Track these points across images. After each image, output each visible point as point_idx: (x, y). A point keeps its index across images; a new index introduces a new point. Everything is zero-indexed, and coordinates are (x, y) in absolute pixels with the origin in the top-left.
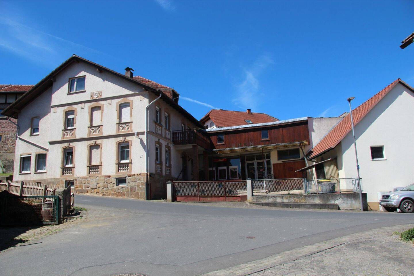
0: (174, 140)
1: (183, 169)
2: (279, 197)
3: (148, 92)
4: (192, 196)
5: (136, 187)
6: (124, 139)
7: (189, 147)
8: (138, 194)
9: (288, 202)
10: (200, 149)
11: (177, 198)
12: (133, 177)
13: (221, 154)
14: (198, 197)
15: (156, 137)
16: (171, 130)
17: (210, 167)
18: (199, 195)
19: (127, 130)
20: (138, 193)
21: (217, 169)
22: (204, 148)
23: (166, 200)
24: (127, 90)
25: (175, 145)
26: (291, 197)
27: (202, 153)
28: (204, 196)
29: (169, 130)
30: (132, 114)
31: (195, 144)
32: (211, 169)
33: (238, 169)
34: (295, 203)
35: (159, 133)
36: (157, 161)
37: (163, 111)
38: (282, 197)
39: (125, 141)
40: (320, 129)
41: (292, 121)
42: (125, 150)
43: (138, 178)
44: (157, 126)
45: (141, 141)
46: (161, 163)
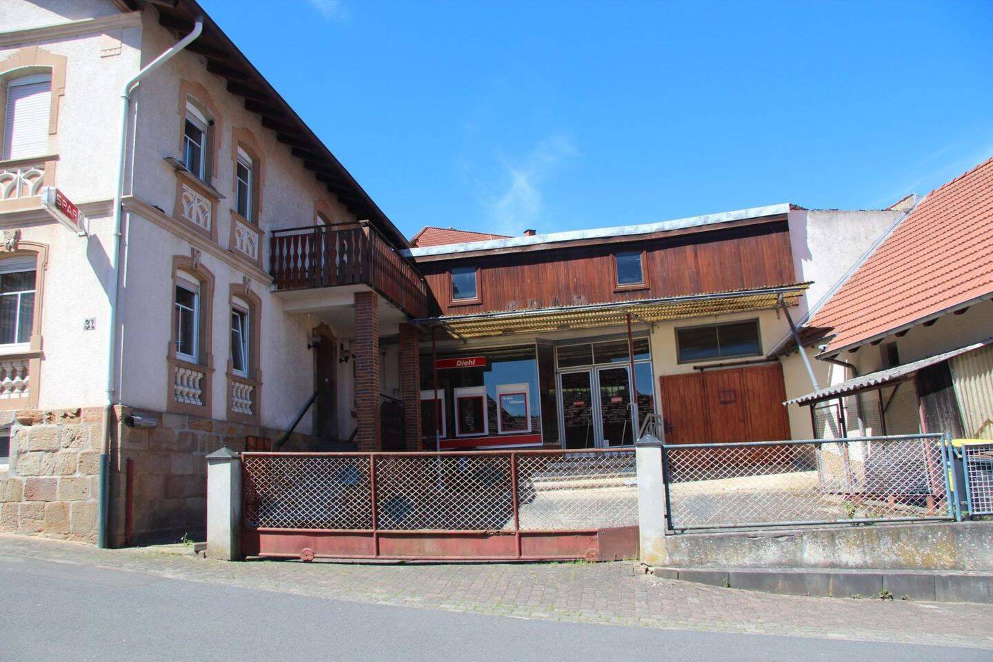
0: (277, 267)
1: (316, 394)
2: (815, 535)
3: (137, 14)
4: (340, 530)
5: (57, 477)
6: (12, 240)
7: (340, 298)
8: (66, 514)
9: (865, 566)
10: (387, 314)
11: (262, 536)
12: (45, 425)
13: (465, 340)
14: (370, 535)
15: (182, 237)
16: (265, 225)
17: (425, 386)
18: (377, 526)
19: (30, 196)
20: (64, 507)
21: (450, 396)
22: (403, 310)
23: (205, 547)
24: (43, 11)
25: (280, 288)
26: (879, 538)
27: (396, 331)
28: (401, 531)
29: (254, 224)
30: (61, 118)
31: (363, 288)
32: (428, 395)
33: (528, 396)
34: (901, 567)
35: (201, 225)
36: (186, 349)
37: (226, 138)
38: (832, 536)
39: (16, 245)
40: (829, 250)
41: (731, 219)
42: (19, 293)
43: (70, 434)
44: (185, 187)
45: (94, 246)
46: (204, 364)
